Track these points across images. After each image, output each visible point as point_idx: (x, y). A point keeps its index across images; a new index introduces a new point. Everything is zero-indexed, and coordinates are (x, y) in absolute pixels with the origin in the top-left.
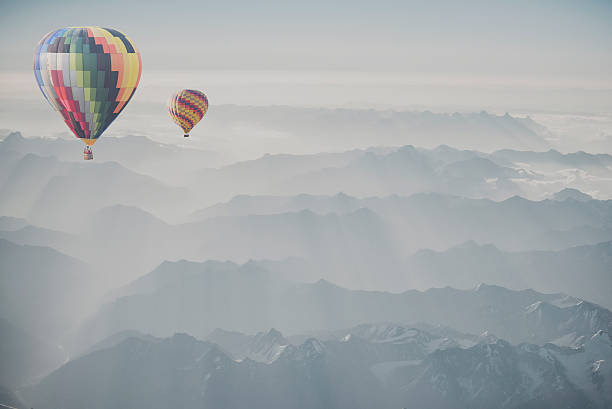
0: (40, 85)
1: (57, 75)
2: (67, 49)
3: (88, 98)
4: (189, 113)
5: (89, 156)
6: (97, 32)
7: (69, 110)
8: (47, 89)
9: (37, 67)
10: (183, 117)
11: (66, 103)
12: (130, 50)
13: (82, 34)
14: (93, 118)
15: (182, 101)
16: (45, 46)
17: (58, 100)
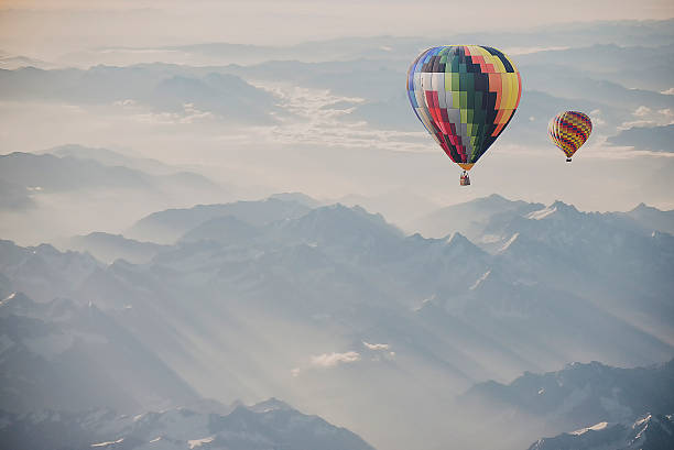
0: (414, 106)
1: (431, 96)
2: (442, 69)
3: (464, 121)
4: (572, 136)
5: (466, 181)
6: (474, 51)
7: (444, 132)
8: (420, 110)
9: (411, 87)
10: (565, 140)
11: (441, 125)
12: (509, 69)
13: (459, 52)
14: (470, 141)
15: (564, 124)
16: (420, 66)
17: (433, 123)
